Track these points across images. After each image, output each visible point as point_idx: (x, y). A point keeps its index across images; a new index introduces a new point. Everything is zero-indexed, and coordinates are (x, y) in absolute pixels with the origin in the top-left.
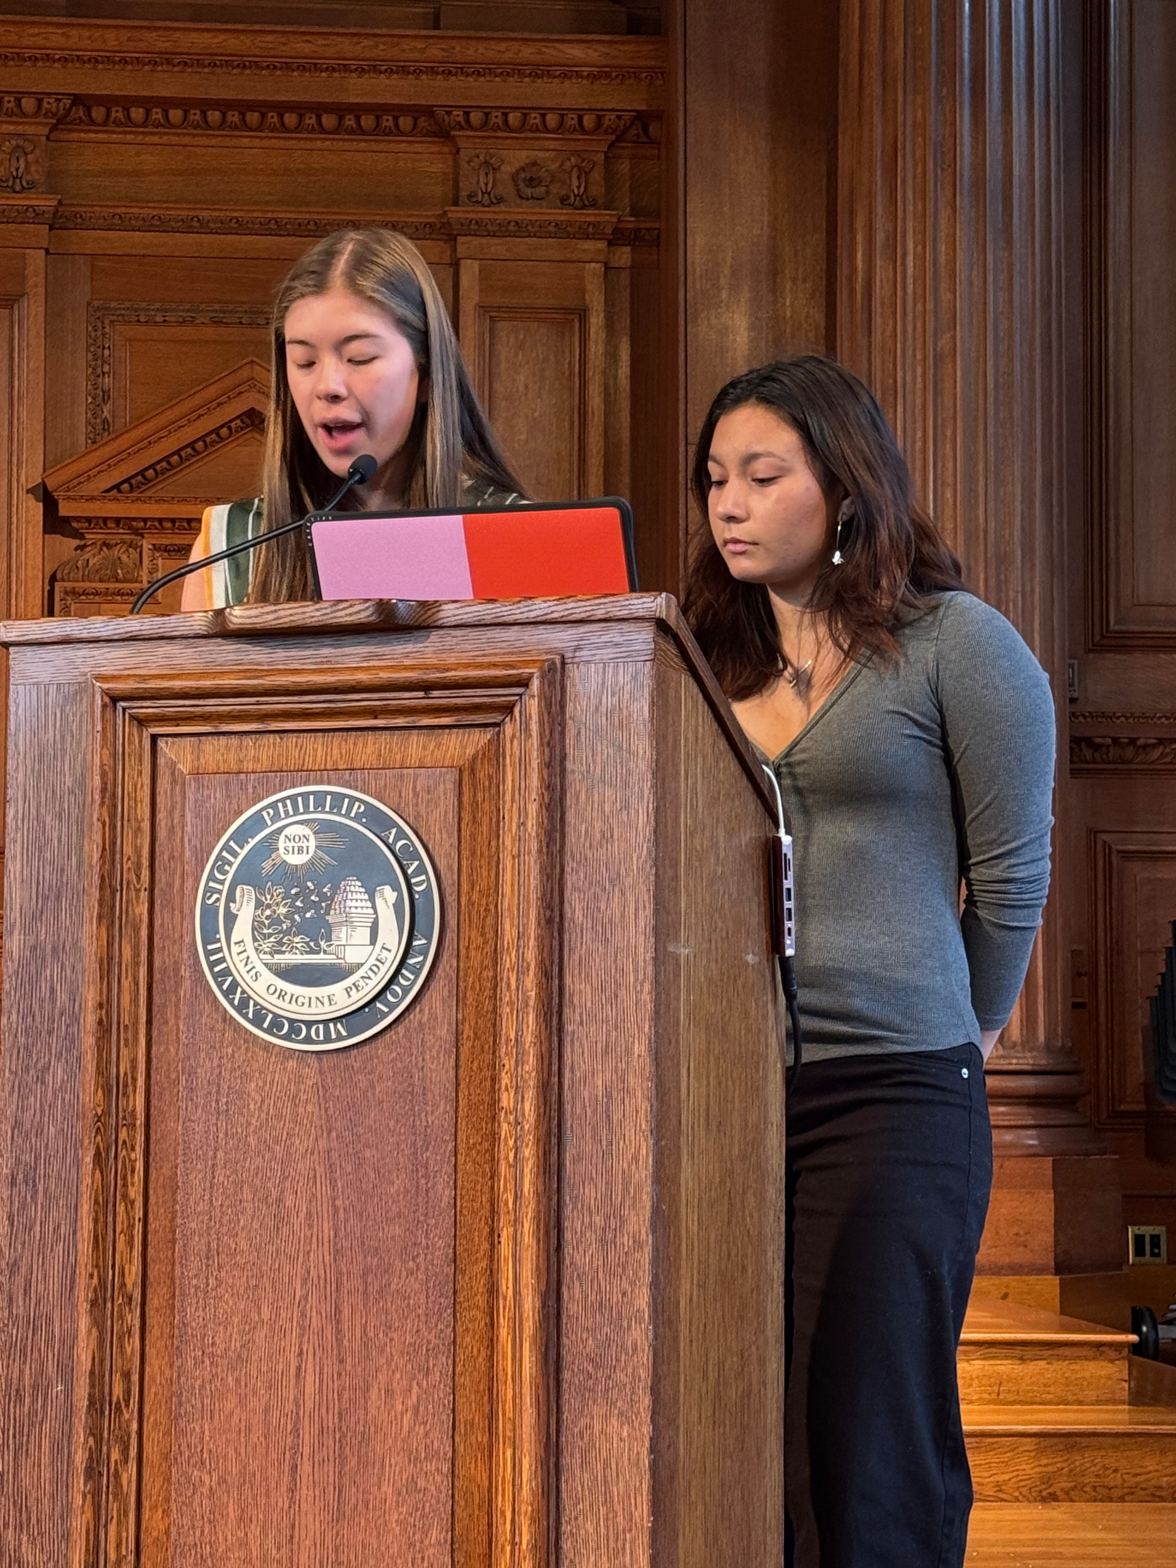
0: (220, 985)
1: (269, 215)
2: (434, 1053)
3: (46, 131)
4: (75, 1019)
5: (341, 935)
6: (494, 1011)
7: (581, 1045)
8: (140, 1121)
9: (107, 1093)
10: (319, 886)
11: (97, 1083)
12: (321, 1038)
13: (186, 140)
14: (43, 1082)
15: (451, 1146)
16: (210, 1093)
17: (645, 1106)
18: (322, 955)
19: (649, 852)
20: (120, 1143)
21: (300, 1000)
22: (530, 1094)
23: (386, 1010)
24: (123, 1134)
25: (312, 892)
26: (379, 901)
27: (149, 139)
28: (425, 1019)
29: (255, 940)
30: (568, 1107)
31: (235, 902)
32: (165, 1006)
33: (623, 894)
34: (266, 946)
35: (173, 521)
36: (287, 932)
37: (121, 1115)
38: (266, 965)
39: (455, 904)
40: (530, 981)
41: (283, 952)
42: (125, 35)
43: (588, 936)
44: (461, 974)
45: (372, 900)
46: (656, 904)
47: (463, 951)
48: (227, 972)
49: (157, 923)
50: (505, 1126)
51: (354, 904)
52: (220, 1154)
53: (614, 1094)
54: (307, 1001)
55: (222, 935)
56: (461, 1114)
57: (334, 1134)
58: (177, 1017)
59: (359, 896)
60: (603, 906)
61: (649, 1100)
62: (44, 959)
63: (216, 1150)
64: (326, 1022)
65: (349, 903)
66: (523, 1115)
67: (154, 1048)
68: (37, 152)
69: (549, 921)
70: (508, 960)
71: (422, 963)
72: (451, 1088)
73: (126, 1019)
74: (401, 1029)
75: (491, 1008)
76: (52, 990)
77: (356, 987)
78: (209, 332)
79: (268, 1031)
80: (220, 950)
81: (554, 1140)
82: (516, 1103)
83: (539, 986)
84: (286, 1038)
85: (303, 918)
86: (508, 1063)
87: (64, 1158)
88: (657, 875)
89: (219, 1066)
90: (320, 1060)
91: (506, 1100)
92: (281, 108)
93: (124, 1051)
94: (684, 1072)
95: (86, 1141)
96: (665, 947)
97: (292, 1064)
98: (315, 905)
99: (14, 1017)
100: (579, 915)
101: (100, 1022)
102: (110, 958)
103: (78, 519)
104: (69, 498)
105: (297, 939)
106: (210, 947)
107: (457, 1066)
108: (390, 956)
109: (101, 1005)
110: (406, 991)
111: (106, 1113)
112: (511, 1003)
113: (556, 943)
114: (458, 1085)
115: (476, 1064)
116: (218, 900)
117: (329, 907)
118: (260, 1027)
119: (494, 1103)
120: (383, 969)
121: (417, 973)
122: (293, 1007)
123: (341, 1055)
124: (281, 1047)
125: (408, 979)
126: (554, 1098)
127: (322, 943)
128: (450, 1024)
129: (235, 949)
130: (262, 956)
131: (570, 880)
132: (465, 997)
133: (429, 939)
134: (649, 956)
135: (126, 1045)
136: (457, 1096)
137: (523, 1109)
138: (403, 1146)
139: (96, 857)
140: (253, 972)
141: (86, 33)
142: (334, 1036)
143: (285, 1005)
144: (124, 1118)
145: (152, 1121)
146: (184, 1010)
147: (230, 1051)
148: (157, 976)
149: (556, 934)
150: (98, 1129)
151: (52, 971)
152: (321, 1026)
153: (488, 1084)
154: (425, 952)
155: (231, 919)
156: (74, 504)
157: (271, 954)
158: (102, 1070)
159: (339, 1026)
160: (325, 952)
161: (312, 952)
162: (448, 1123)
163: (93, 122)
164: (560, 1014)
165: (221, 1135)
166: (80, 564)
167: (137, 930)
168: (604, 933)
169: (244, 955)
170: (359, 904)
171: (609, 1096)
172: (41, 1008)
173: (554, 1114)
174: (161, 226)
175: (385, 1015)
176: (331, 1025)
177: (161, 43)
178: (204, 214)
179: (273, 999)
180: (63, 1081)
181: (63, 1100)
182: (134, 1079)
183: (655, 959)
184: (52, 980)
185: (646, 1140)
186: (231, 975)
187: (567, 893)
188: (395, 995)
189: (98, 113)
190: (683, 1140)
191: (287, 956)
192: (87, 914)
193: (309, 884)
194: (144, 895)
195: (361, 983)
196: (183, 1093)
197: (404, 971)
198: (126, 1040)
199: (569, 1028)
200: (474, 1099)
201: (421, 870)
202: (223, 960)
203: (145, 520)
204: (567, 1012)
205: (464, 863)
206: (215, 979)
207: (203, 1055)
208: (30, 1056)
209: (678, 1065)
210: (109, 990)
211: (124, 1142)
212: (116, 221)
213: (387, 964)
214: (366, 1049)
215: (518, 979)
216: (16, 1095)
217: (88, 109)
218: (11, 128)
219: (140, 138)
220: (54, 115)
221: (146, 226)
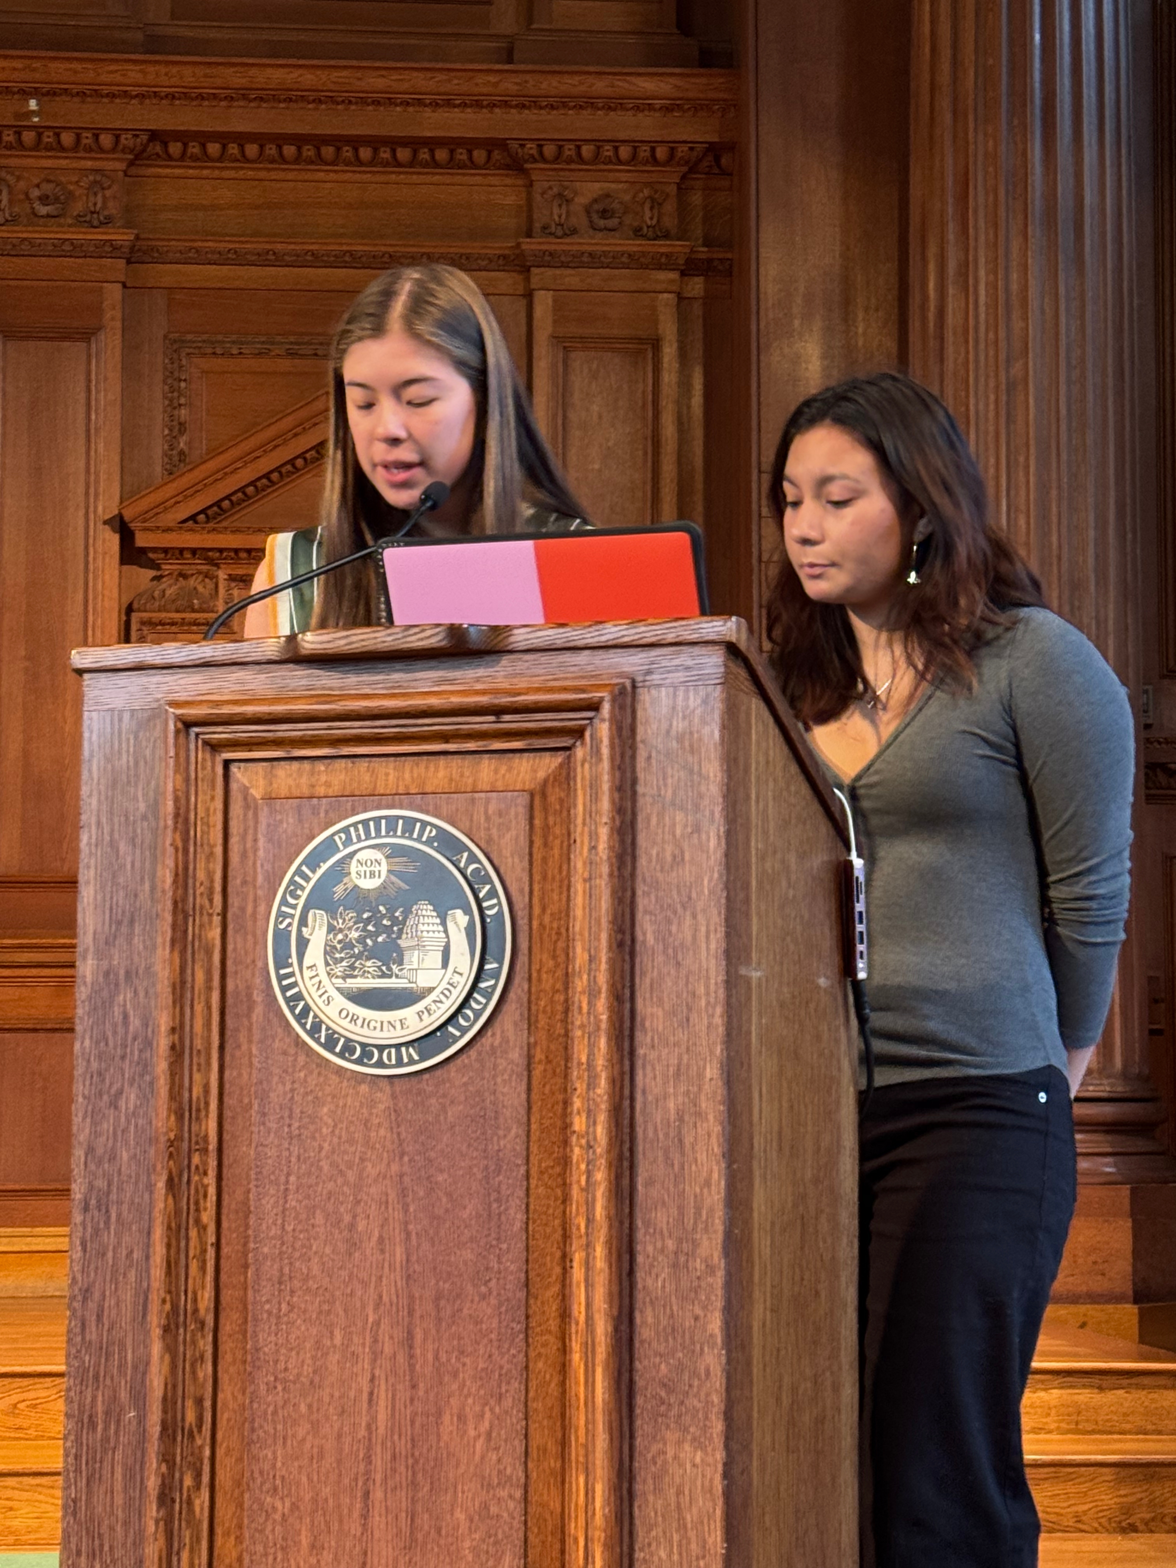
0: (292, 1009)
1: (345, 248)
2: (506, 1077)
3: (122, 166)
4: (148, 1044)
5: (412, 959)
6: (566, 1035)
7: (654, 1069)
8: (213, 1145)
9: (180, 1117)
10: (391, 910)
11: (169, 1109)
12: (393, 1062)
13: (262, 174)
14: (116, 1108)
15: (523, 1170)
16: (282, 1118)
17: (718, 1129)
18: (394, 980)
19: (721, 875)
20: (193, 1168)
21: (372, 1024)
22: (602, 1118)
23: (458, 1034)
24: (196, 1159)
25: (383, 916)
26: (450, 925)
27: (225, 174)
28: (496, 1043)
29: (327, 964)
30: (639, 1131)
31: (306, 926)
32: (237, 1030)
33: (694, 916)
34: (339, 970)
35: (249, 551)
36: (358, 957)
37: (194, 1139)
38: (338, 989)
39: (526, 928)
40: (602, 1004)
41: (355, 977)
42: (200, 71)
43: (660, 959)
44: (533, 998)
45: (444, 923)
46: (728, 926)
47: (534, 975)
48: (299, 997)
49: (230, 947)
50: (577, 1150)
51: (426, 928)
52: (292, 1179)
53: (686, 1118)
54: (378, 1025)
55: (294, 959)
56: (534, 1138)
57: (406, 1159)
58: (250, 1042)
59: (430, 920)
60: (674, 928)
61: (722, 1123)
62: (117, 985)
63: (288, 1175)
64: (398, 1046)
65: (421, 927)
66: (595, 1139)
67: (227, 1073)
68: (115, 187)
69: (621, 944)
70: (580, 983)
71: (494, 987)
72: (523, 1111)
73: (198, 1044)
74: (473, 1053)
75: (563, 1032)
76: (126, 1016)
77: (428, 1011)
78: (285, 364)
79: (341, 1055)
80: (292, 974)
81: (626, 1164)
82: (588, 1127)
83: (611, 1009)
84: (359, 1062)
85: (375, 942)
86: (580, 1087)
87: (136, 1183)
88: (728, 898)
89: (292, 1090)
90: (392, 1084)
91: (579, 1123)
92: (356, 142)
93: (197, 1077)
94: (756, 1095)
95: (159, 1166)
96: (736, 971)
97: (364, 1088)
98: (388, 930)
99: (87, 1043)
100: (650, 939)
101: (173, 1047)
102: (183, 982)
103: (154, 550)
104: (146, 529)
105: (369, 963)
106: (282, 972)
107: (529, 1090)
108: (462, 980)
109: (173, 1030)
110: (478, 1014)
111: (179, 1138)
112: (582, 1027)
113: (627, 967)
114: (529, 1109)
115: (548, 1087)
116: (290, 925)
117: (401, 931)
118: (332, 1050)
119: (566, 1126)
120: (455, 992)
121: (488, 996)
122: (365, 1031)
123: (414, 1080)
124: (353, 1071)
125: (478, 1003)
126: (626, 1122)
127: (394, 967)
128: (521, 1048)
129: (307, 974)
130: (334, 980)
131: (642, 903)
132: (537, 1021)
133: (501, 964)
134: (721, 977)
135: (199, 1070)
136: (529, 1120)
137: (595, 1132)
138: (475, 1170)
139: (169, 880)
140: (325, 997)
141: (163, 69)
142: (406, 1060)
143: (357, 1029)
144: (197, 1143)
145: (225, 1146)
146: (257, 1035)
147: (302, 1074)
148: (230, 1001)
149: (627, 958)
150: (171, 1154)
151: (125, 996)
152: (393, 1051)
153: (559, 1108)
154: (496, 975)
155: (303, 944)
156: (151, 536)
157: (344, 978)
158: (174, 1094)
159: (411, 1050)
160: (397, 976)
161: (383, 976)
162: (520, 1148)
163: (170, 158)
164: (632, 1037)
165: (293, 1159)
166: (156, 594)
167: (209, 953)
168: (675, 956)
169: (316, 980)
170: (431, 928)
171: (681, 1119)
172: (115, 1033)
173: (627, 1138)
174: (238, 259)
175: (456, 1039)
176: (403, 1049)
177: (235, 78)
178: (279, 246)
179: (345, 1023)
180: (136, 1107)
181: (136, 1126)
182: (207, 1104)
183: (727, 982)
184: (125, 1005)
185: (718, 1163)
186: (303, 999)
187: (639, 916)
188: (467, 1018)
189: (175, 148)
190: (755, 1164)
191: (359, 980)
192: (159, 940)
193: (381, 908)
194: (217, 920)
195: (433, 1007)
196: (255, 1117)
197: (476, 995)
198: (199, 1065)
199: (641, 1052)
200: (547, 1122)
201: (493, 894)
202: (295, 985)
203: (221, 550)
204: (639, 1035)
205: (536, 887)
206: (287, 1003)
207: (276, 1079)
208: (103, 1080)
209: (750, 1087)
210: (182, 1014)
211: (197, 1167)
212: (193, 255)
213: (459, 988)
214: (438, 1073)
215: (589, 1003)
216: (88, 1120)
217: (165, 145)
218: (89, 164)
219: (217, 173)
220: (131, 151)
221: (222, 260)
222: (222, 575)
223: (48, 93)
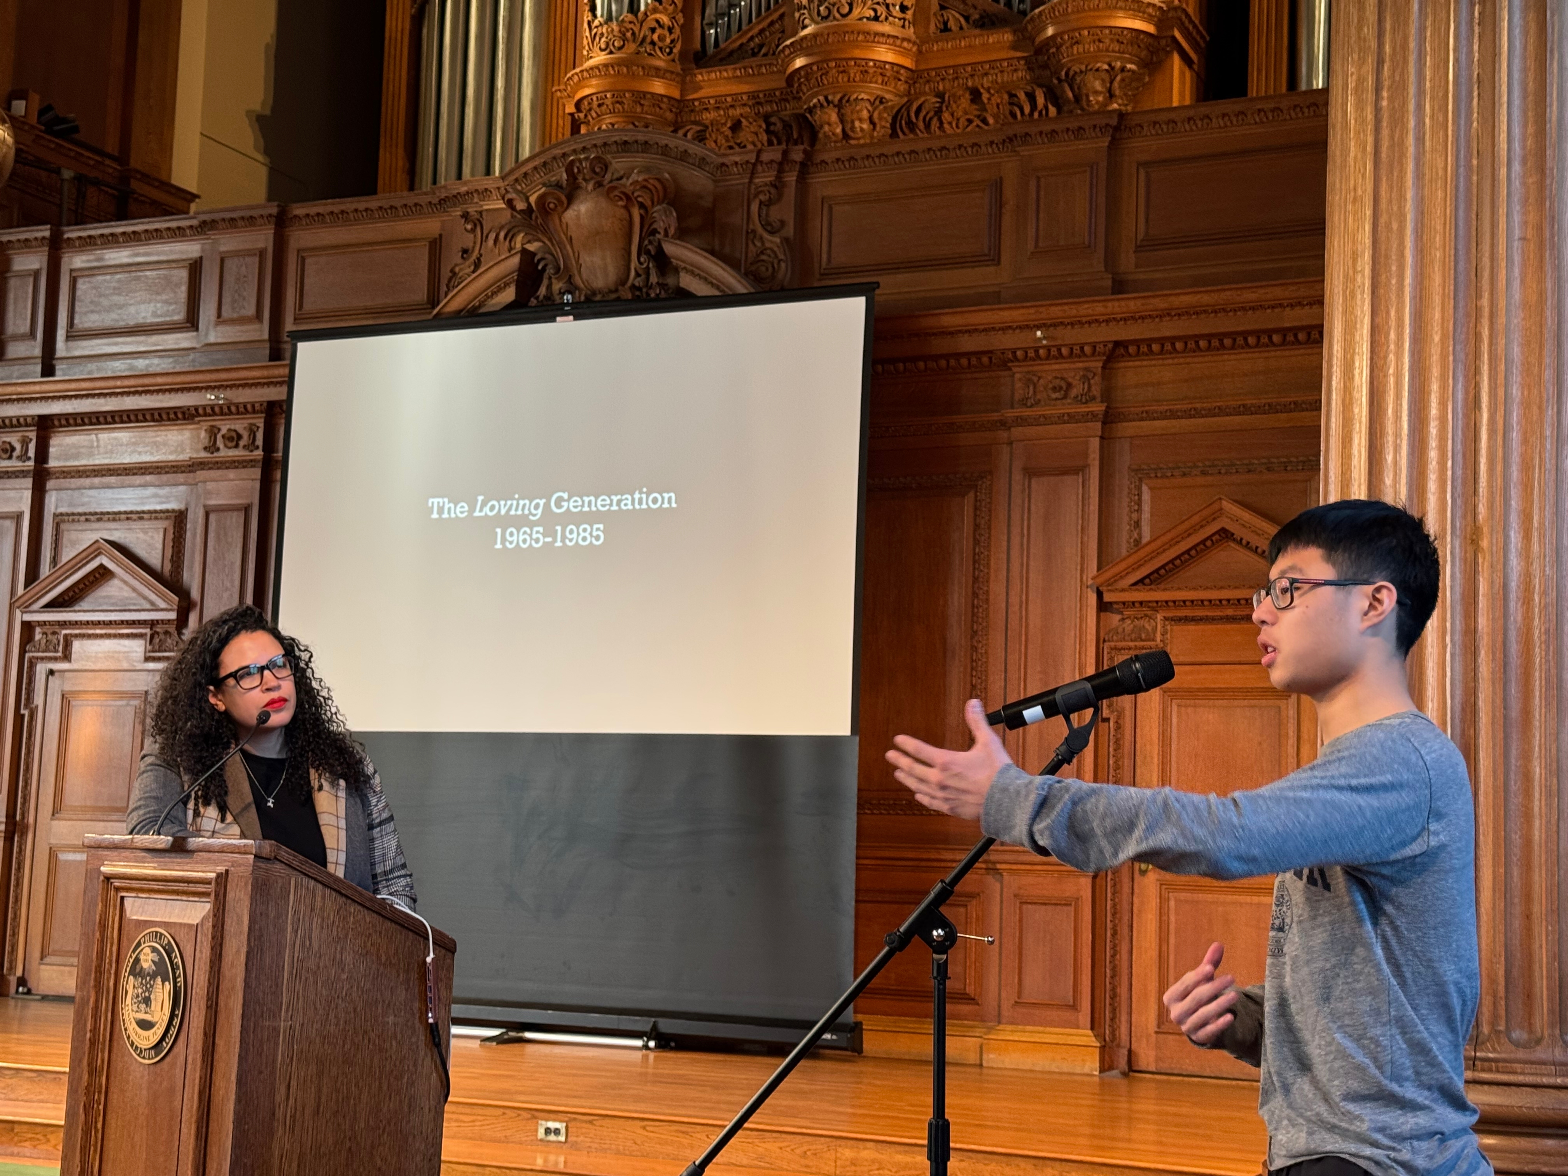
1: (1239, 403)
3: (1100, 364)
13: (1188, 360)
27: (1166, 362)
35: (1174, 602)
42: (1139, 302)
68: (1096, 378)
78: (1201, 480)
92: (1245, 334)
103: (1116, 603)
104: (1109, 591)
141: (1116, 304)
156: (1112, 594)
163: (1130, 355)
166: (1120, 630)
174: (1172, 415)
177: (1160, 304)
178: (1198, 406)
189: (1132, 349)
203: (1157, 602)
212: (1144, 415)
217: (1126, 348)
218: (1081, 365)
219: (1160, 362)
220: (1104, 354)
221: (1163, 416)
222: (1159, 617)
223: (1051, 325)
